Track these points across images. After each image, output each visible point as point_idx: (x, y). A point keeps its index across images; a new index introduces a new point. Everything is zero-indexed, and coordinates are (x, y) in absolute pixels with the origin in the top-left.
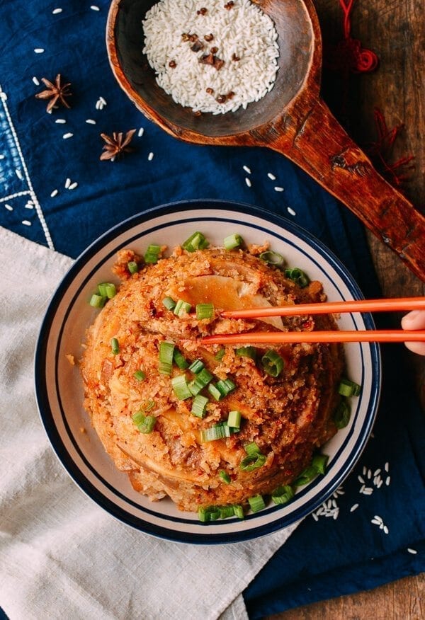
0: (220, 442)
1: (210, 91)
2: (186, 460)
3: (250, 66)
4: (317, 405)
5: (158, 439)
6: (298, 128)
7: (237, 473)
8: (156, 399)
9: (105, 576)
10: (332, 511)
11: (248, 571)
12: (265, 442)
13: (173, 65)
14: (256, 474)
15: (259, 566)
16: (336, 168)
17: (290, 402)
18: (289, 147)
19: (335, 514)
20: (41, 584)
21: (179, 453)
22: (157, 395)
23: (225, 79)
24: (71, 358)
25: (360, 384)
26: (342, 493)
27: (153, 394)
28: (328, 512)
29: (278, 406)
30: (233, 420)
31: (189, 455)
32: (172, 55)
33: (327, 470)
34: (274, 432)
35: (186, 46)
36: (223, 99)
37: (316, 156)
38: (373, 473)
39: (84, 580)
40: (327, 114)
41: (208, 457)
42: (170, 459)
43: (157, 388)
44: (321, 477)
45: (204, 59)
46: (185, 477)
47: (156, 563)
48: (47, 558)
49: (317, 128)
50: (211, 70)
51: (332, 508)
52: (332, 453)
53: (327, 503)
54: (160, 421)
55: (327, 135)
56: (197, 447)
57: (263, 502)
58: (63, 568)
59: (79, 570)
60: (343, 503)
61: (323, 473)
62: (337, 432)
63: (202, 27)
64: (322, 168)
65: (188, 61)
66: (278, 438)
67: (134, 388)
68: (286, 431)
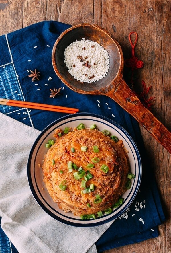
0: (87, 194)
1: (86, 75)
2: (76, 200)
3: (100, 67)
4: (120, 182)
5: (67, 193)
6: (115, 89)
7: (93, 204)
8: (67, 180)
9: (49, 237)
10: (126, 216)
11: (97, 236)
12: (102, 194)
13: (74, 66)
14: (99, 205)
15: (101, 234)
16: (128, 102)
17: (111, 181)
18: (113, 95)
19: (127, 217)
20: (28, 240)
21: (74, 197)
22: (67, 178)
23: (91, 71)
24: (39, 165)
25: (135, 175)
26: (129, 210)
27: (66, 178)
28: (125, 217)
29: (107, 183)
30: (92, 187)
31: (77, 198)
32: (74, 63)
33: (123, 203)
34: (105, 191)
35: (78, 60)
36: (91, 78)
37: (121, 98)
38: (139, 204)
39: (42, 238)
40: (125, 84)
41: (83, 199)
42: (71, 199)
43: (67, 176)
44: (121, 205)
45: (84, 65)
46: (76, 205)
47: (67, 233)
48: (30, 231)
49: (121, 89)
50: (87, 68)
51: (126, 215)
52: (125, 197)
53: (124, 214)
54: (68, 187)
55: (125, 91)
56: (80, 195)
57: (102, 213)
58: (35, 234)
59: (41, 235)
60: (129, 214)
61: (122, 204)
62: (127, 190)
63: (84, 54)
64: (123, 102)
65: (79, 65)
66: (107, 193)
67: (60, 176)
68: (109, 191)
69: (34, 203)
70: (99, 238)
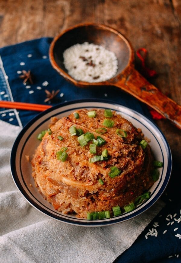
1: (90, 75)
2: (82, 174)
4: (143, 159)
5: (68, 165)
6: (127, 78)
7: (107, 181)
8: (68, 148)
10: (154, 233)
12: (120, 167)
13: (75, 67)
14: (116, 183)
16: (143, 91)
17: (131, 151)
18: (124, 85)
19: (156, 234)
20: (4, 249)
21: (78, 171)
22: (68, 146)
23: (96, 71)
24: (27, 157)
25: (162, 162)
26: (158, 225)
27: (66, 146)
28: (153, 234)
29: (125, 152)
30: (104, 153)
31: (83, 172)
32: (75, 64)
34: (124, 162)
35: (81, 61)
36: (95, 78)
37: (135, 88)
38: (173, 216)
40: (138, 74)
41: (93, 171)
42: (74, 175)
43: (68, 143)
45: (88, 64)
46: (81, 184)
47: (65, 251)
48: (8, 239)
49: (134, 78)
50: (90, 68)
51: (154, 232)
52: (152, 191)
53: (151, 230)
54: (70, 156)
55: (139, 80)
56: (86, 168)
57: (120, 210)
58: (16, 244)
59: (24, 246)
60: (160, 230)
62: (154, 184)
63: (87, 55)
64: (137, 91)
65: (82, 65)
66: (126, 167)
67: (58, 144)
68: (129, 165)
69: (16, 205)
70: (116, 258)
